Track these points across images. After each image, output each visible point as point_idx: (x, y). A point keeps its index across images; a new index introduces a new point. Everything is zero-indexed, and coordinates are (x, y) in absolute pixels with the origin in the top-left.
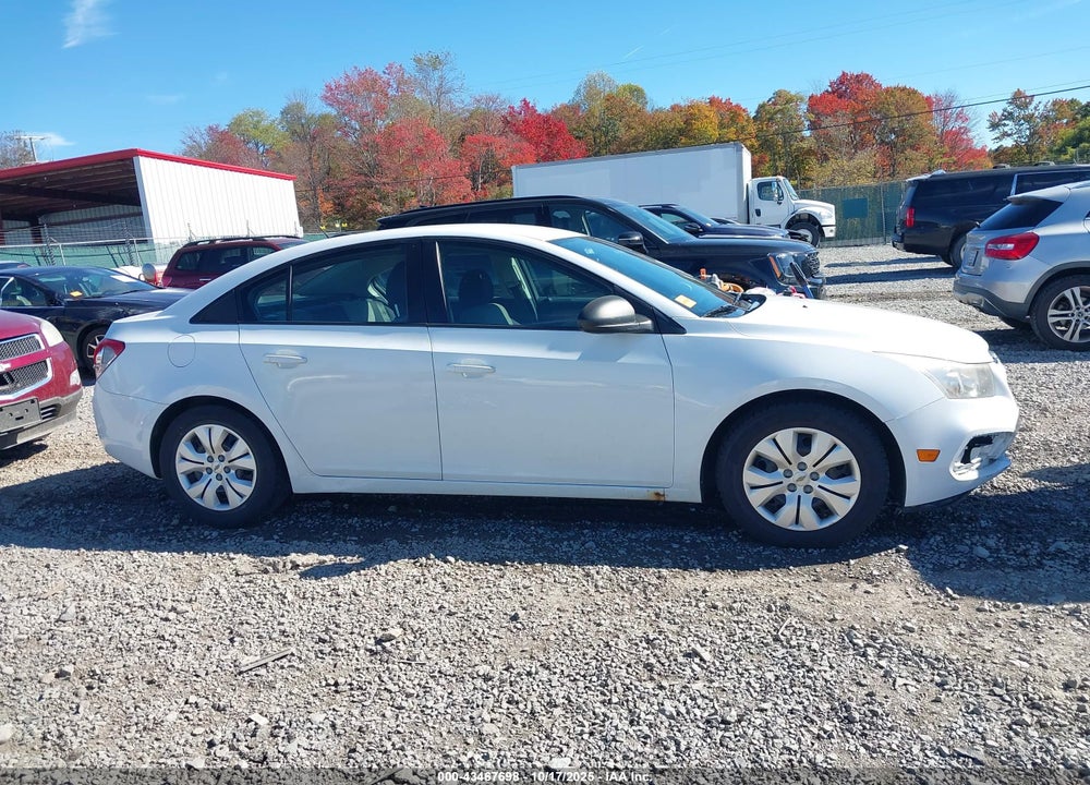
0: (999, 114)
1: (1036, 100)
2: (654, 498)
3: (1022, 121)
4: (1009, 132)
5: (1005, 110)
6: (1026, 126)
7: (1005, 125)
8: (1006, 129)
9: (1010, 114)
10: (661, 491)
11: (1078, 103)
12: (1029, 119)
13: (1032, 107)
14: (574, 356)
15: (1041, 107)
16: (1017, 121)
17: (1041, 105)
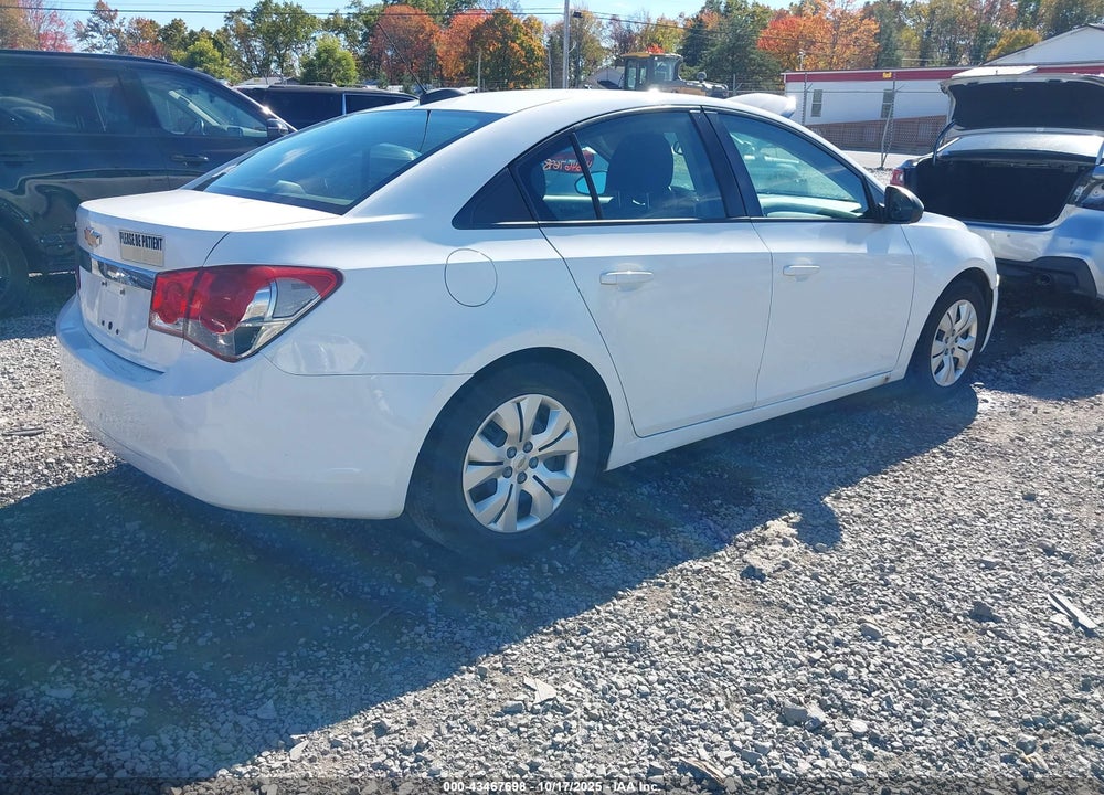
0: (85, 23)
1: (120, 15)
3: (110, 35)
4: (99, 45)
5: (90, 21)
6: (113, 41)
7: (92, 36)
8: (94, 41)
9: (97, 25)
11: (157, 26)
12: (116, 33)
13: (117, 21)
15: (126, 23)
16: (105, 33)
17: (124, 21)
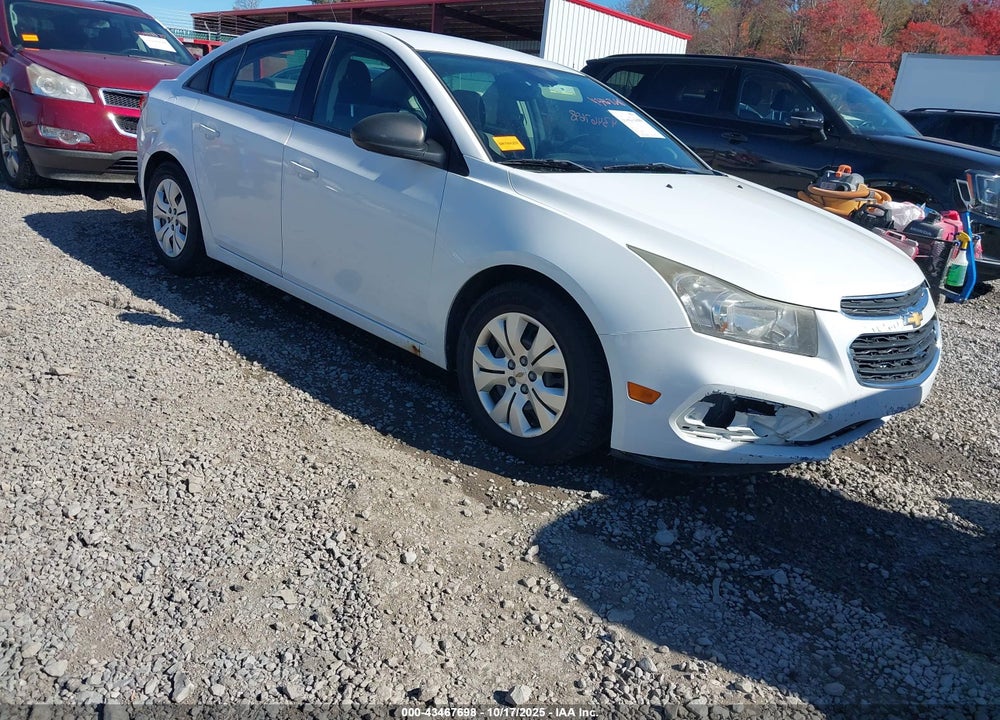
2: (411, 350)
10: (417, 345)
14: (372, 176)
